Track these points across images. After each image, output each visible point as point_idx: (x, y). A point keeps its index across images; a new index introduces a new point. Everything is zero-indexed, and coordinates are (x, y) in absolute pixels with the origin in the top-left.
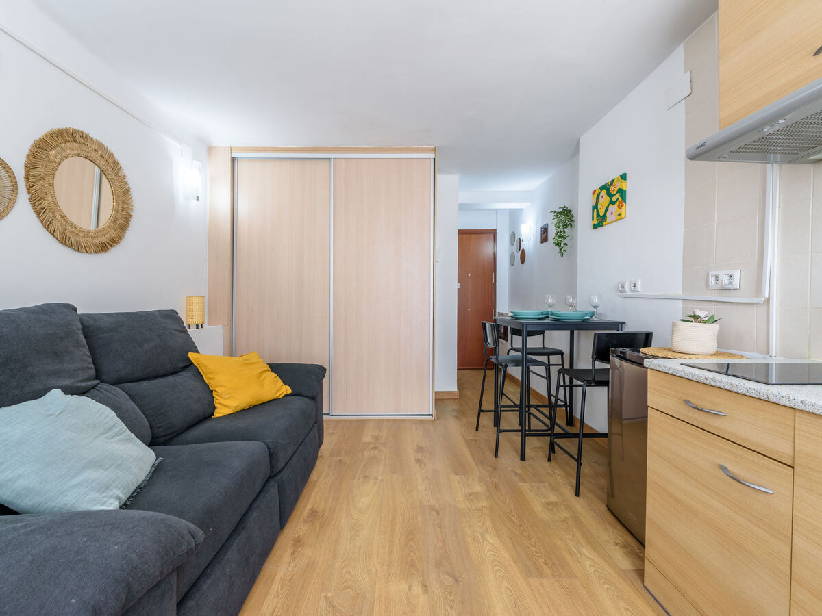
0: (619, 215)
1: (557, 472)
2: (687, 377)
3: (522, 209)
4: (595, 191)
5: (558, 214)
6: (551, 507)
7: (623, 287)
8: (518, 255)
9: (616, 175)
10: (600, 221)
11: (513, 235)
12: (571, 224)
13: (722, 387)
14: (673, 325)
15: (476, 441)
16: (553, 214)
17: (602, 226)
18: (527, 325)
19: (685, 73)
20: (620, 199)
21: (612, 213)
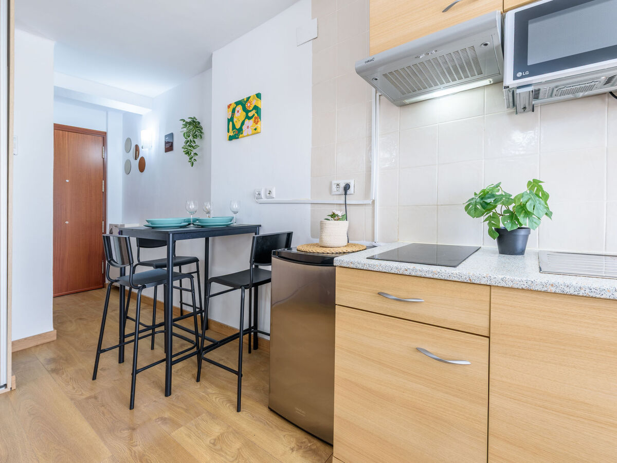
0: (255, 129)
1: (210, 391)
2: (385, 271)
3: (141, 115)
4: (231, 105)
5: (187, 124)
6: (218, 447)
7: (259, 194)
8: (135, 164)
9: (252, 93)
10: (236, 133)
11: (128, 141)
12: (200, 135)
13: (423, 275)
14: (321, 223)
15: (95, 398)
16: (182, 123)
17: (238, 138)
18: (173, 234)
19: (312, 19)
20: (256, 115)
21: (248, 127)
